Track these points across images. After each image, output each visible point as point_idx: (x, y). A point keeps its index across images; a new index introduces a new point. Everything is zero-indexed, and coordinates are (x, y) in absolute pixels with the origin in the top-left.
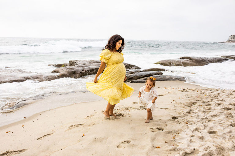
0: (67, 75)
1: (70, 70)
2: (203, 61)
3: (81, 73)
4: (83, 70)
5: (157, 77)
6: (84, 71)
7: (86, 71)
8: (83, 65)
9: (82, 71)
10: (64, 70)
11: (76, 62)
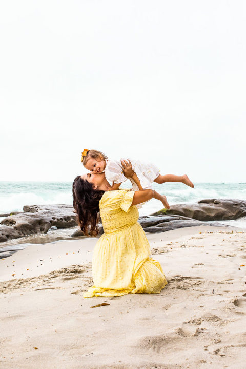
0: (28, 225)
1: (33, 218)
2: (236, 205)
3: (51, 221)
4: (53, 218)
5: (178, 222)
6: (56, 220)
7: (58, 219)
8: (51, 211)
9: (53, 220)
10: (22, 218)
11: (36, 208)
